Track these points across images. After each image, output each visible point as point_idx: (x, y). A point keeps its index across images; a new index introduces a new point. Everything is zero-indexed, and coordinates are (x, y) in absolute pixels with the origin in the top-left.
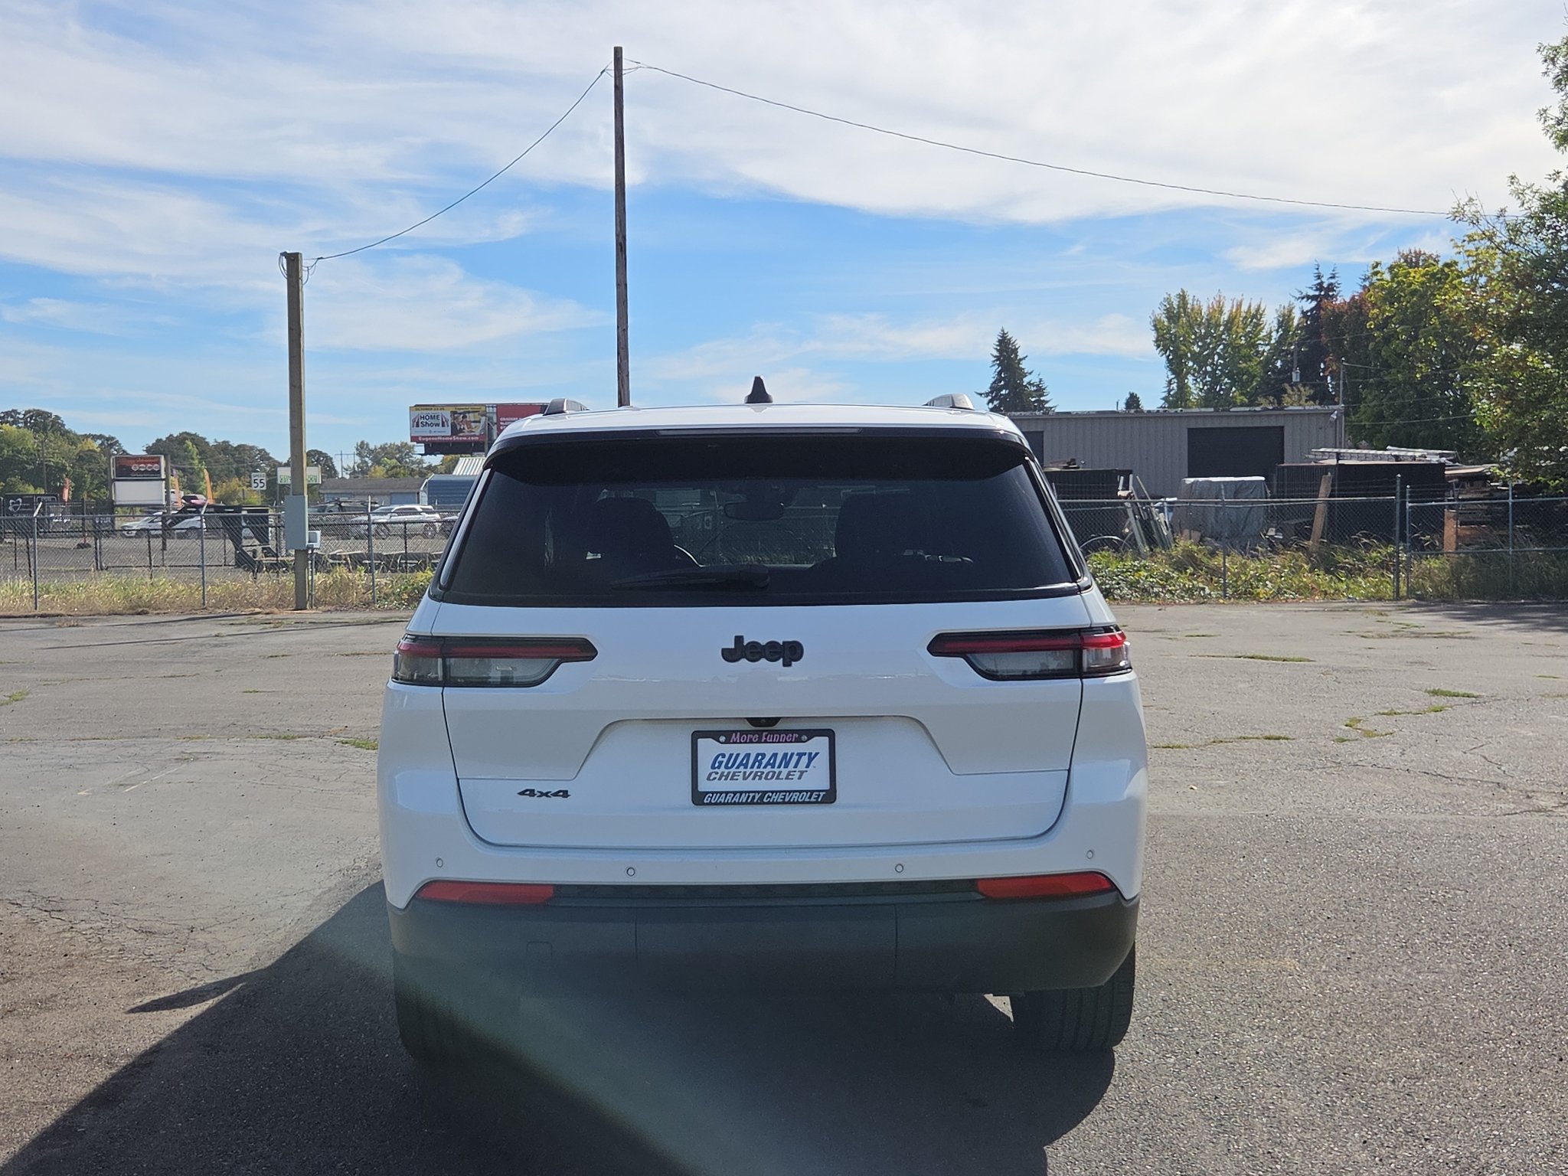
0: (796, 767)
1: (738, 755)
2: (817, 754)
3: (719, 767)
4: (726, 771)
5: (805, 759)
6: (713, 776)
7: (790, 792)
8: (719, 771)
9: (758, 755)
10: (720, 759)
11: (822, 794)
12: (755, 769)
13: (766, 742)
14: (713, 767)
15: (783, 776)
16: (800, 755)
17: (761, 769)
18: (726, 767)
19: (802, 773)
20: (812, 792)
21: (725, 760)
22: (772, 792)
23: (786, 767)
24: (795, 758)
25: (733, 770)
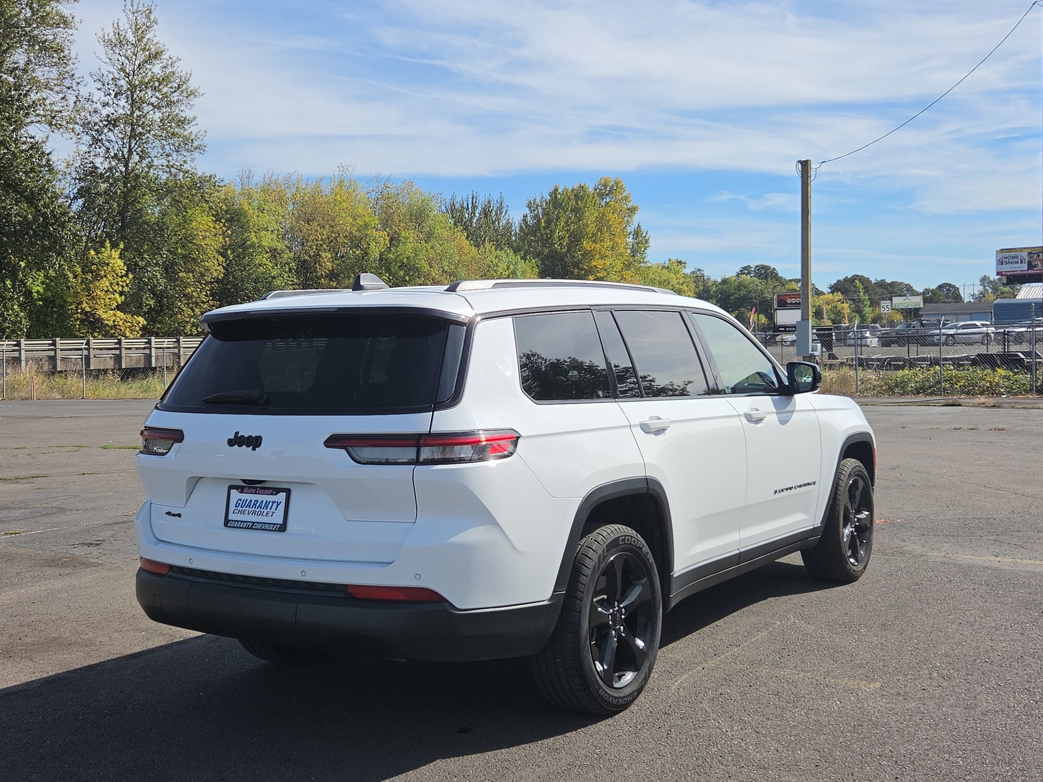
0: (270, 509)
1: (247, 500)
2: (281, 502)
3: (238, 507)
4: (241, 509)
5: (275, 504)
6: (236, 511)
7: (265, 523)
8: (238, 509)
9: (255, 501)
10: (239, 502)
11: (279, 526)
12: (253, 509)
13: (258, 494)
14: (236, 507)
15: (264, 514)
16: (273, 502)
17: (256, 509)
18: (241, 507)
19: (273, 513)
20: (274, 524)
21: (241, 503)
22: (257, 523)
23: (266, 509)
24: (271, 504)
25: (244, 508)
